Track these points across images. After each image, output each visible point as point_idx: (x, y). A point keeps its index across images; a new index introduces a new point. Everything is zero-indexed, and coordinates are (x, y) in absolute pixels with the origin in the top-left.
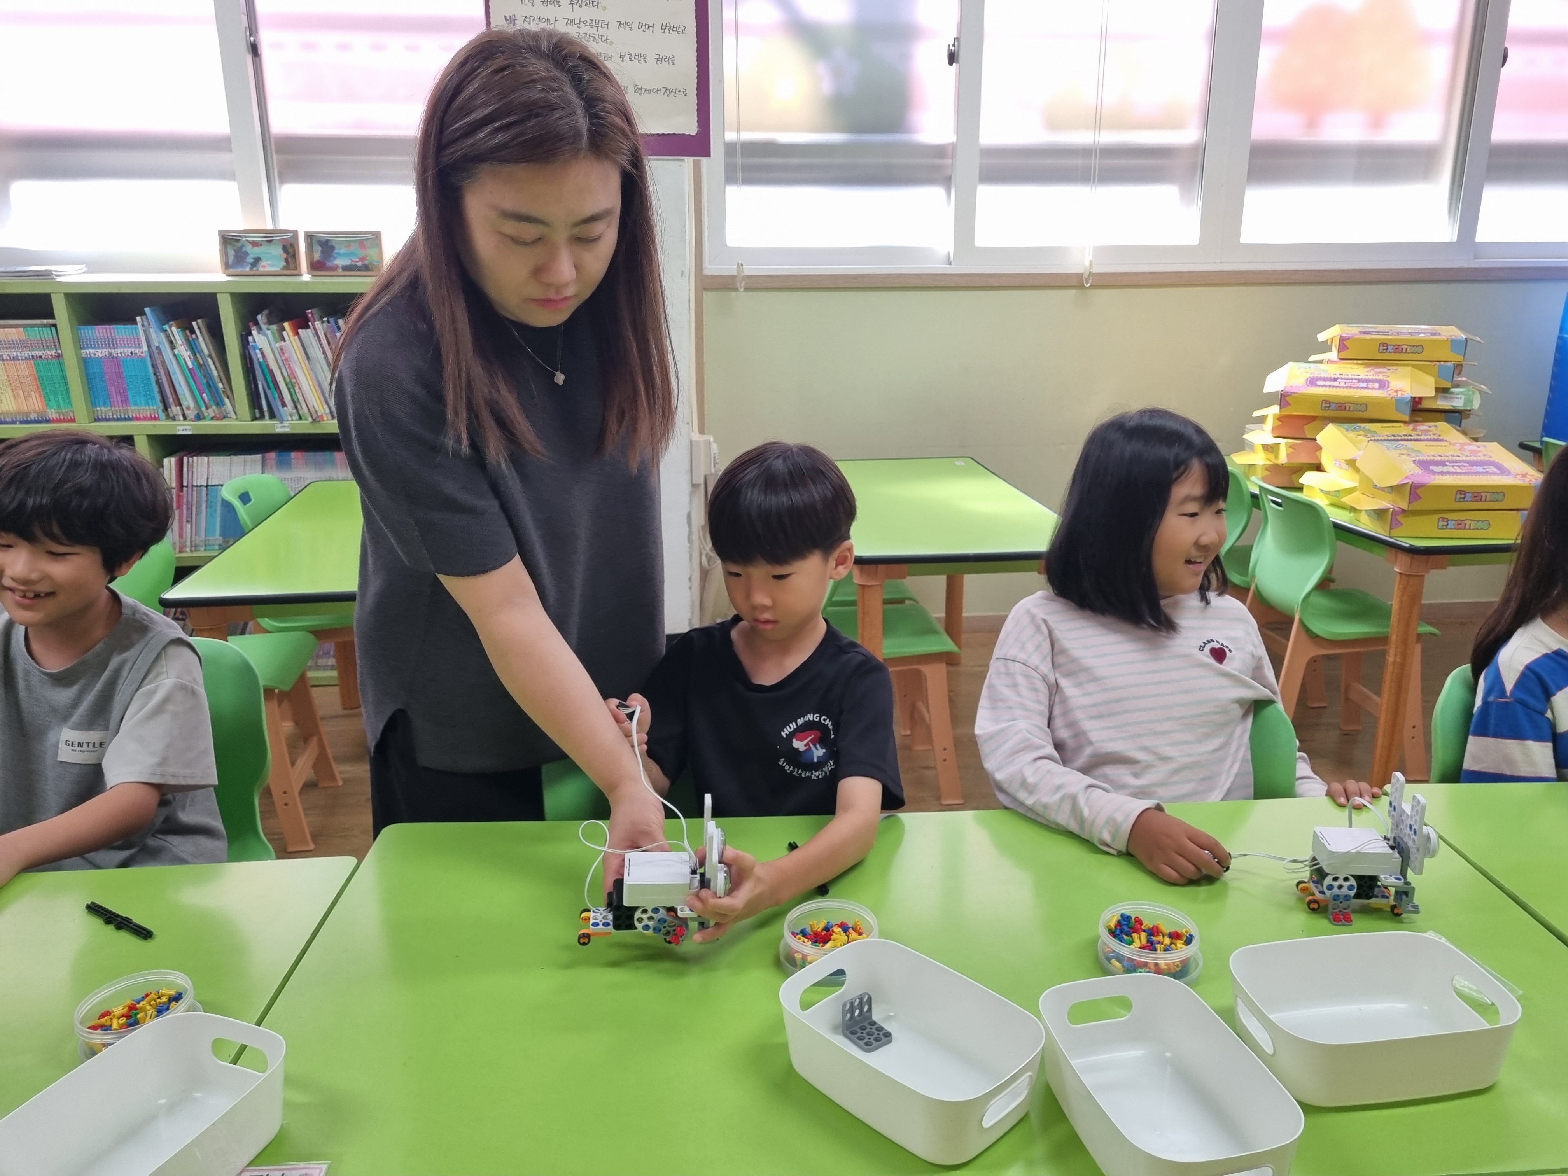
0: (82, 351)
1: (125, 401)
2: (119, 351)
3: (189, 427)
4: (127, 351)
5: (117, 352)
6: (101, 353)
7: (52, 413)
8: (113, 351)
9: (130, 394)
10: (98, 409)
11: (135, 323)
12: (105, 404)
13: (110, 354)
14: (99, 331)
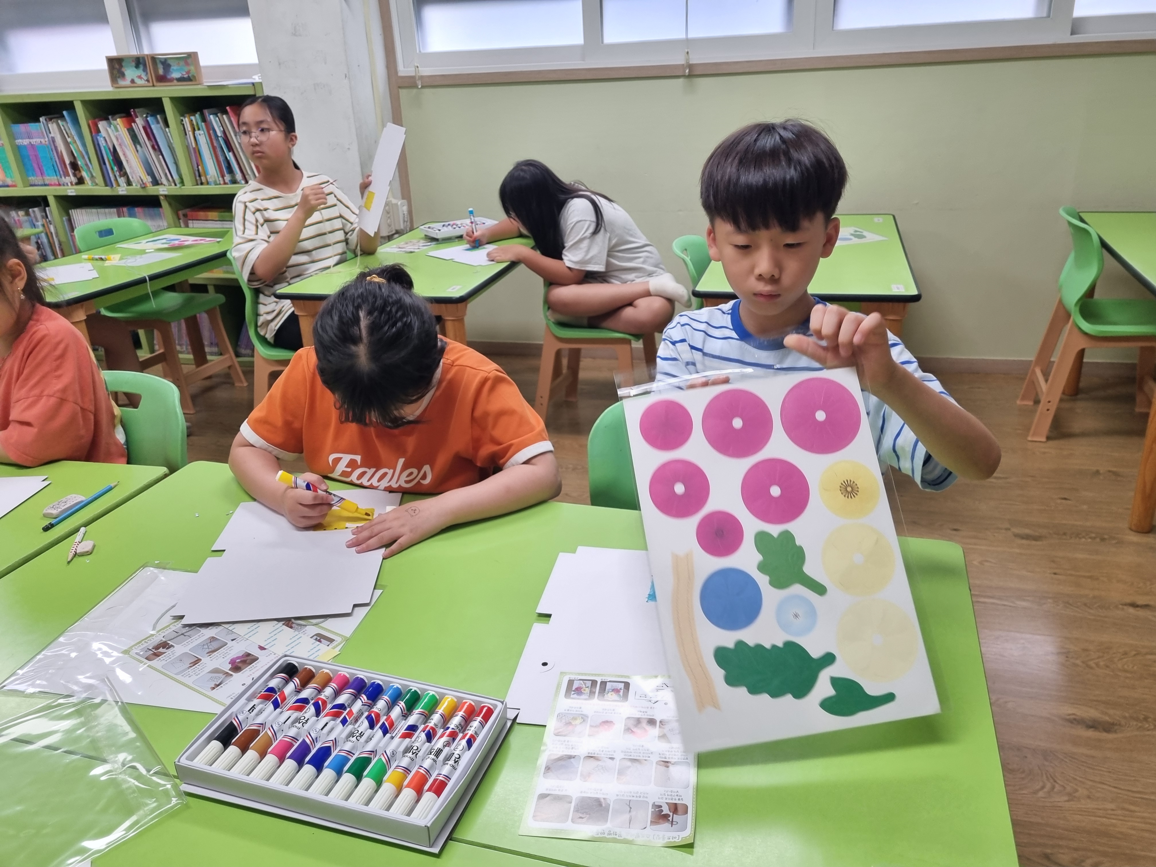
0: (16, 141)
1: (42, 174)
2: (34, 140)
3: (73, 191)
4: (38, 140)
5: (33, 141)
6: (26, 142)
7: (9, 181)
8: (31, 140)
9: (45, 169)
10: (30, 178)
11: (39, 121)
12: (33, 175)
13: (30, 143)
14: (21, 128)
